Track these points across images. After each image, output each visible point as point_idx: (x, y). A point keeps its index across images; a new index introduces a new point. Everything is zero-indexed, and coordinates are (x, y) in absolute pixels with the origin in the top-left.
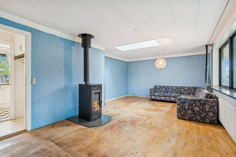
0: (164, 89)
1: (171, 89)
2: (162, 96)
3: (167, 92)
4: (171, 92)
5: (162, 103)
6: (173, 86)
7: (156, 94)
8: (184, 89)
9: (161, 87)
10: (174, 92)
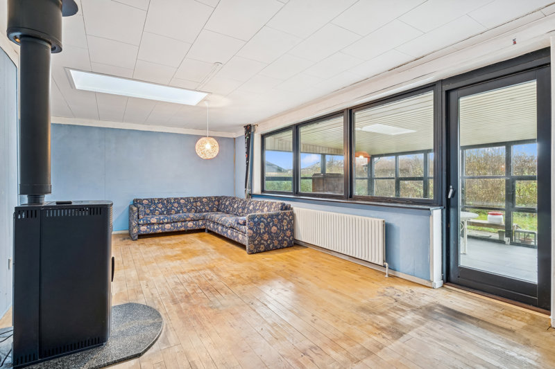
0: (160, 206)
1: (176, 205)
2: (167, 223)
3: (169, 213)
4: (178, 212)
5: (168, 238)
6: (179, 197)
7: (154, 220)
8: (201, 202)
9: (152, 201)
10: (185, 210)
